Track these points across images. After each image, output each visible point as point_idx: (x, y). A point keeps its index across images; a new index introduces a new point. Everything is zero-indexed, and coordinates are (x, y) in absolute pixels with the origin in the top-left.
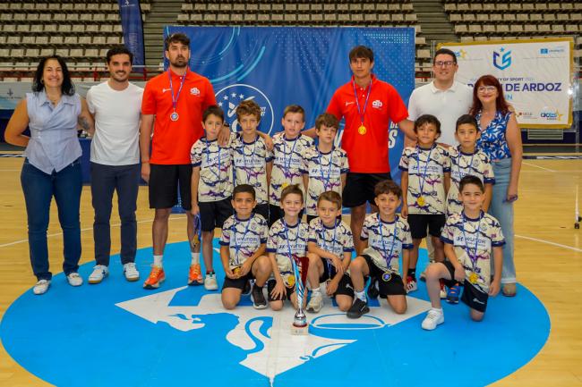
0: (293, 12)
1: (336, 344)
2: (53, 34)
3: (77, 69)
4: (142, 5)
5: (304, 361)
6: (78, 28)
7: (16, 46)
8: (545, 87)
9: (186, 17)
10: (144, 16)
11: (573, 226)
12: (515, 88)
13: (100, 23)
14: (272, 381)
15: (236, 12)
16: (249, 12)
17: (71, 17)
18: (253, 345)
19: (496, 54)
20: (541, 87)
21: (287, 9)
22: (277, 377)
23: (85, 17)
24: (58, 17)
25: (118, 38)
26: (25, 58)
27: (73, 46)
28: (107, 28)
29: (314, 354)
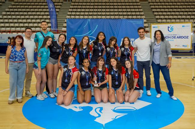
0: (105, 12)
1: (121, 115)
2: (28, 19)
3: (36, 30)
4: (56, 9)
5: (113, 120)
6: (36, 17)
7: (16, 23)
8: (184, 37)
9: (70, 13)
10: (57, 13)
11: (192, 80)
12: (174, 37)
13: (43, 15)
14: (104, 125)
15: (86, 12)
16: (90, 12)
17: (34, 13)
18: (98, 115)
19: (169, 27)
20: (182, 37)
21: (103, 11)
22: (105, 124)
23: (38, 13)
24: (29, 13)
25: (49, 20)
26: (19, 26)
27: (34, 23)
28: (45, 17)
29: (116, 117)
